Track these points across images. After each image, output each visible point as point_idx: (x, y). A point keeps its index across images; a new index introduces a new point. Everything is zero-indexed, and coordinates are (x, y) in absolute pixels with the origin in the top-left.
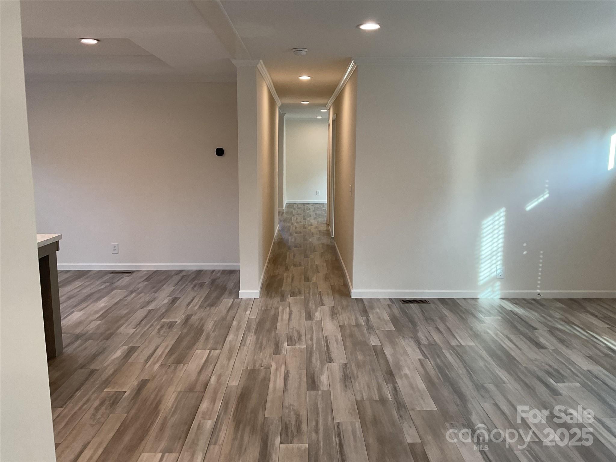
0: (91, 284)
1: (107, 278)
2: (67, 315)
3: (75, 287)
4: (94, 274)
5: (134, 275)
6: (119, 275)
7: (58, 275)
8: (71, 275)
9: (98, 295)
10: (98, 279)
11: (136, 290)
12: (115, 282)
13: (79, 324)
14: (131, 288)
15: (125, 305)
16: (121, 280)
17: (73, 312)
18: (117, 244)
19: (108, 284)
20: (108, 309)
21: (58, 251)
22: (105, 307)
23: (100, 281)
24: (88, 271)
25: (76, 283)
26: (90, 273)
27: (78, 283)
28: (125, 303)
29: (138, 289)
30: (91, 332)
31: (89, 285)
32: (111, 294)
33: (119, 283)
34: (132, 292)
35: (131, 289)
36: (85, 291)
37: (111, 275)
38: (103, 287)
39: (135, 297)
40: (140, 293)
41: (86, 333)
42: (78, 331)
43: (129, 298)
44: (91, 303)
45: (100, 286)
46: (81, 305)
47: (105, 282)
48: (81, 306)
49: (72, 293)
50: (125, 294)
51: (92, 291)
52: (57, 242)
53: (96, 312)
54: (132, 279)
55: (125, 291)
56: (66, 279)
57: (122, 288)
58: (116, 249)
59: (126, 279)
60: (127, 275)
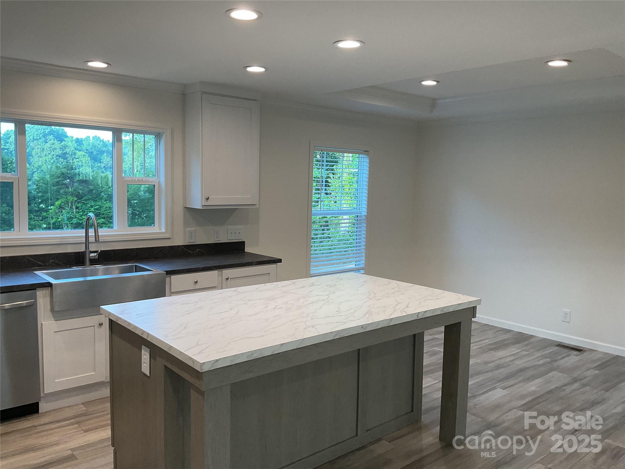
0: (528, 354)
1: (551, 350)
2: (487, 390)
3: (510, 354)
4: (537, 342)
5: (585, 355)
6: (566, 350)
7: (471, 345)
8: (510, 336)
9: (530, 373)
10: (539, 350)
11: (580, 380)
12: (558, 360)
13: (497, 407)
14: (576, 374)
15: (562, 398)
16: (567, 358)
17: (495, 388)
18: (569, 311)
19: (549, 360)
20: (538, 397)
21: (473, 318)
22: (534, 392)
23: (538, 354)
24: (532, 336)
25: (513, 349)
26: (532, 340)
27: (514, 350)
28: (562, 394)
29: (585, 377)
30: (505, 425)
31: (525, 355)
32: (548, 375)
33: (562, 361)
34: (575, 380)
35: (574, 376)
36: (518, 362)
37: (557, 348)
38: (541, 362)
39: (578, 389)
40: (584, 385)
41: (500, 425)
42: (492, 417)
43: (568, 389)
44: (520, 382)
45: (538, 361)
46: (507, 380)
47: (544, 357)
48: (507, 382)
49: (502, 361)
50: (566, 381)
51: (527, 365)
52: (474, 308)
53: (522, 397)
54: (580, 360)
55: (566, 375)
56: (504, 340)
57: (564, 370)
58: (567, 316)
59: (573, 359)
60: (575, 353)
